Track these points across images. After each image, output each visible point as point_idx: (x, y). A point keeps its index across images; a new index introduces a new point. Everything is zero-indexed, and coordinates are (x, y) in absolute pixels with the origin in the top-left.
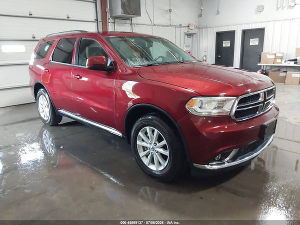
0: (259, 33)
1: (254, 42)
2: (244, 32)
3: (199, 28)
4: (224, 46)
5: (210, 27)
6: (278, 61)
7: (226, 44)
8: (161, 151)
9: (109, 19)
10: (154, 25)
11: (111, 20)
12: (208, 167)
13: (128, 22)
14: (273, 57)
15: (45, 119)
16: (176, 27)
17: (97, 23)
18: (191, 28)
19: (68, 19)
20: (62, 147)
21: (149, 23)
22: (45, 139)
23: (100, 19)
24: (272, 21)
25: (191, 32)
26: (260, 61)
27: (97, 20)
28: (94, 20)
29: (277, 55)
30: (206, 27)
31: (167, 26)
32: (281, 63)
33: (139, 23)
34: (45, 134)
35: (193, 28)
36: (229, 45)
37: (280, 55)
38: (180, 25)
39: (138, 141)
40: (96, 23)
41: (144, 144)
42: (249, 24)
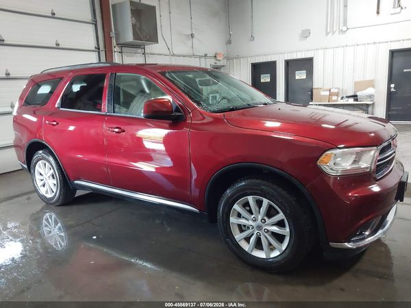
0: (307, 64)
1: (301, 75)
2: (288, 63)
3: (228, 58)
4: (262, 81)
5: (243, 58)
6: (334, 98)
7: (265, 78)
8: (275, 229)
9: (115, 47)
10: (174, 55)
11: (117, 49)
12: (349, 245)
13: (139, 50)
14: (328, 93)
15: (49, 196)
16: (200, 57)
17: (99, 52)
18: (218, 58)
19: (57, 47)
20: (95, 237)
21: (167, 52)
22: (46, 226)
23: (102, 47)
24: (321, 49)
25: (219, 64)
26: (312, 99)
27: (99, 49)
28: (94, 49)
29: (332, 91)
30: (238, 57)
31: (190, 56)
32: (337, 101)
33: (155, 52)
34: (47, 220)
35: (221, 59)
36: (268, 80)
37: (336, 91)
38: (206, 55)
39: (231, 218)
40: (97, 53)
41: (243, 221)
42: (293, 52)
